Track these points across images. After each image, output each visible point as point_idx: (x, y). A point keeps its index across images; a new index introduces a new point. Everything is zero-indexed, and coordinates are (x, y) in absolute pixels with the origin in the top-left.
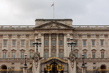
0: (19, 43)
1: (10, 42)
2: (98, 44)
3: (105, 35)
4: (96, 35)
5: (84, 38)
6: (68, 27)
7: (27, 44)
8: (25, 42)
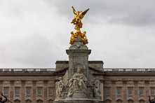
0: (34, 91)
1: (23, 90)
2: (136, 93)
3: (145, 81)
4: (134, 81)
5: (119, 84)
6: (98, 71)
7: (46, 93)
8: (43, 90)
